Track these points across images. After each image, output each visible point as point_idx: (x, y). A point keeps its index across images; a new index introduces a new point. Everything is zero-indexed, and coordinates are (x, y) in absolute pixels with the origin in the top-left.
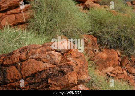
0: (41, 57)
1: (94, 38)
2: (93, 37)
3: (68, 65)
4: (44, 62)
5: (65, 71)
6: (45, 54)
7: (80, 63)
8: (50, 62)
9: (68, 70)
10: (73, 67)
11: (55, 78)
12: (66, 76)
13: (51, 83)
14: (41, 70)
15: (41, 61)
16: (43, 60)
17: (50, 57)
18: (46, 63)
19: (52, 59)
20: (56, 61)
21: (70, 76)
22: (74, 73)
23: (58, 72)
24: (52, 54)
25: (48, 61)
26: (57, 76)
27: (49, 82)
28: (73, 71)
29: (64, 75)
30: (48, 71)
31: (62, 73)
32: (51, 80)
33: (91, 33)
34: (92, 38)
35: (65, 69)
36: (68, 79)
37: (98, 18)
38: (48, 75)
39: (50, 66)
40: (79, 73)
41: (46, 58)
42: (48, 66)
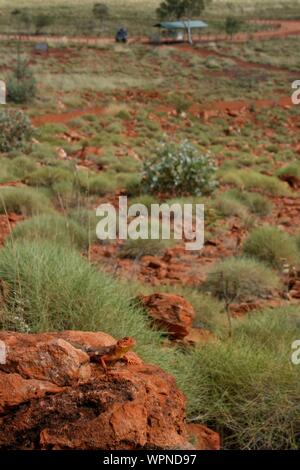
0: (17, 359)
1: (209, 434)
2: (206, 432)
3: (115, 381)
4: (28, 378)
5: (104, 400)
6: (32, 349)
7: (156, 389)
8: (51, 376)
9: (113, 396)
10: (133, 389)
11: (66, 427)
12: (105, 416)
13: (48, 442)
14: (18, 401)
15: (18, 372)
16: (27, 369)
17: (50, 360)
18: (36, 378)
19: (59, 365)
20: (70, 373)
21: (119, 417)
22: (133, 406)
23: (79, 405)
24: (57, 347)
25: (43, 373)
26: (72, 420)
27: (42, 441)
28: (131, 399)
29: (97, 414)
30: (42, 403)
31: (91, 411)
32: (50, 433)
33: (199, 417)
34: (204, 434)
35: (104, 395)
36: (114, 425)
37: (224, 370)
38: (39, 417)
39: (49, 389)
40: (152, 420)
41: (36, 361)
42: (42, 387)
